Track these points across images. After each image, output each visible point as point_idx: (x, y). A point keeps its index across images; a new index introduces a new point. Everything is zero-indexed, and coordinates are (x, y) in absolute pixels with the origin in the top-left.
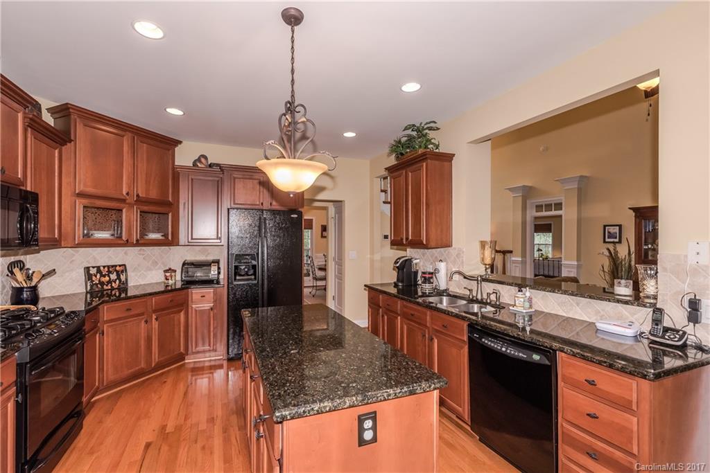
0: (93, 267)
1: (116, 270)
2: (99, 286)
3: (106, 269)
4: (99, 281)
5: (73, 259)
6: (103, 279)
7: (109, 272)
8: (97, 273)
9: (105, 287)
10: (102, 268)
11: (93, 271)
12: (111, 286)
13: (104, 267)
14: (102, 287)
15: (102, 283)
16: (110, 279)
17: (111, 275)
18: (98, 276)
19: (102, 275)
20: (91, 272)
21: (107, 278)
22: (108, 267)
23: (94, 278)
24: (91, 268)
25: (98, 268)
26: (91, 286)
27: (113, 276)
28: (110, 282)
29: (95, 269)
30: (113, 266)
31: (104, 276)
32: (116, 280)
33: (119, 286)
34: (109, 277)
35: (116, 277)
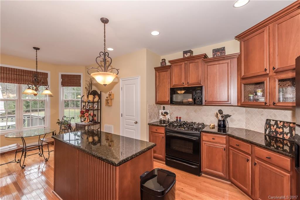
0: (273, 120)
1: (289, 126)
2: (274, 133)
3: (282, 123)
4: (275, 130)
5: (263, 113)
6: (278, 130)
7: (284, 126)
8: (275, 124)
9: (278, 135)
10: (279, 122)
11: (273, 123)
12: (283, 136)
13: (281, 122)
14: (276, 135)
15: (277, 132)
16: (283, 131)
17: (284, 129)
18: (275, 126)
19: (278, 127)
20: (271, 123)
21: (281, 130)
22: (284, 122)
23: (272, 127)
24: (271, 121)
25: (276, 121)
26: (270, 132)
27: (287, 130)
28: (282, 133)
29: (274, 122)
30: (287, 123)
31: (279, 128)
32: (288, 133)
33: (289, 138)
34: (283, 129)
35: (288, 131)
